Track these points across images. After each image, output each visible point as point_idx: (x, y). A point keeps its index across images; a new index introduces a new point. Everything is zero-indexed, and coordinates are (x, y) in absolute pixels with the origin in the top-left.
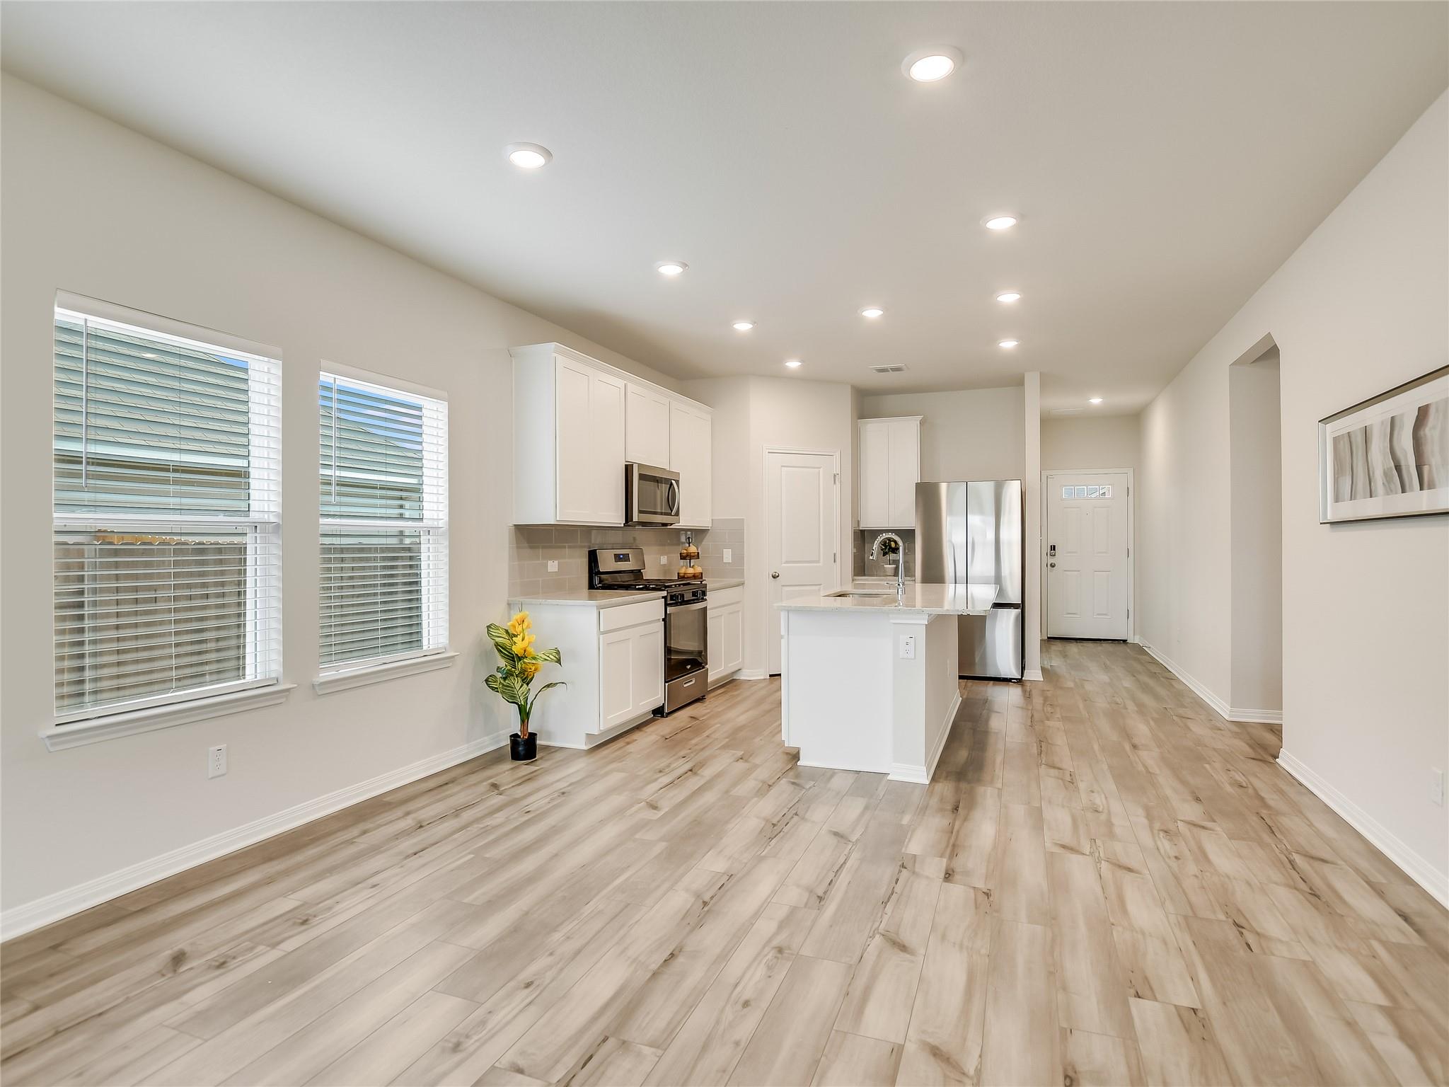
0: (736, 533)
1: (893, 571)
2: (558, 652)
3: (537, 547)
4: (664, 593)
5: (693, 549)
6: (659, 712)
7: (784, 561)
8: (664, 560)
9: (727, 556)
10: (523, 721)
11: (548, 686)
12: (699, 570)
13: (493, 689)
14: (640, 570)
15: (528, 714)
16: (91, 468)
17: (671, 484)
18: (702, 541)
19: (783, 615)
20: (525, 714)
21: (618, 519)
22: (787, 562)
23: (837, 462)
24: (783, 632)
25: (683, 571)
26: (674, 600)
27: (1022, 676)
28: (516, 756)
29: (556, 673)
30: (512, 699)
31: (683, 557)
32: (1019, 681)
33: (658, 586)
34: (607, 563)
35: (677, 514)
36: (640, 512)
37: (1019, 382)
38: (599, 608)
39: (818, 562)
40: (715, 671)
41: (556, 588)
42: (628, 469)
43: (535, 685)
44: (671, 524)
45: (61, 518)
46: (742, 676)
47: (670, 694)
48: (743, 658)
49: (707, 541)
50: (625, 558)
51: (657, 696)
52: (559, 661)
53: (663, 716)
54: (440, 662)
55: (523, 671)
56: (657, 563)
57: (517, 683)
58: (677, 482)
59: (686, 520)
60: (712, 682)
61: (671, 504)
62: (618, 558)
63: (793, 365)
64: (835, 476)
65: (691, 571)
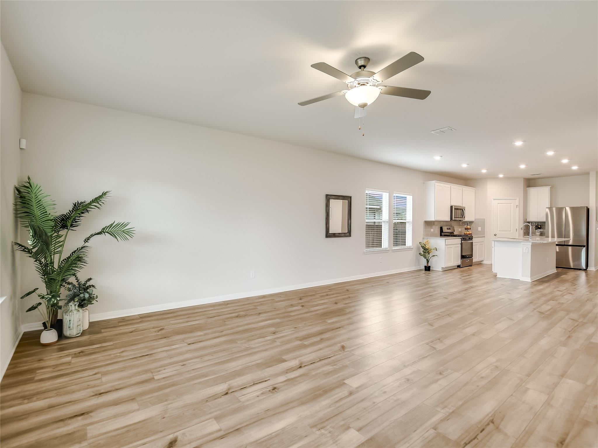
0: (482, 223)
1: (539, 235)
2: (436, 248)
3: (429, 226)
4: (461, 237)
5: (469, 227)
6: (459, 266)
7: (498, 231)
8: (460, 230)
9: (480, 229)
10: (427, 263)
11: (433, 256)
12: (471, 232)
13: (421, 255)
14: (453, 232)
15: (429, 261)
16: (370, 213)
17: (463, 210)
18: (471, 225)
19: (493, 242)
20: (428, 261)
21: (448, 219)
22: (499, 231)
23: (518, 201)
24: (493, 246)
25: (465, 233)
26: (463, 239)
27: (587, 269)
28: (426, 270)
29: (436, 253)
30: (425, 257)
31: (466, 229)
32: (585, 270)
33: (459, 236)
34: (445, 230)
35: (465, 217)
36: (454, 217)
37: (588, 174)
38: (445, 239)
39: (511, 231)
40: (475, 259)
41: (433, 235)
42: (451, 207)
43: (431, 255)
44: (462, 220)
45: (367, 221)
46: (484, 262)
47: (462, 262)
48: (484, 257)
49: (473, 225)
50: (450, 229)
51: (459, 262)
52: (437, 250)
53: (460, 268)
54: (410, 249)
55: (428, 252)
56: (458, 230)
57: (427, 254)
58: (465, 209)
59: (467, 219)
60: (474, 262)
61: (463, 215)
62: (448, 229)
63: (501, 176)
64: (517, 206)
65: (468, 233)
